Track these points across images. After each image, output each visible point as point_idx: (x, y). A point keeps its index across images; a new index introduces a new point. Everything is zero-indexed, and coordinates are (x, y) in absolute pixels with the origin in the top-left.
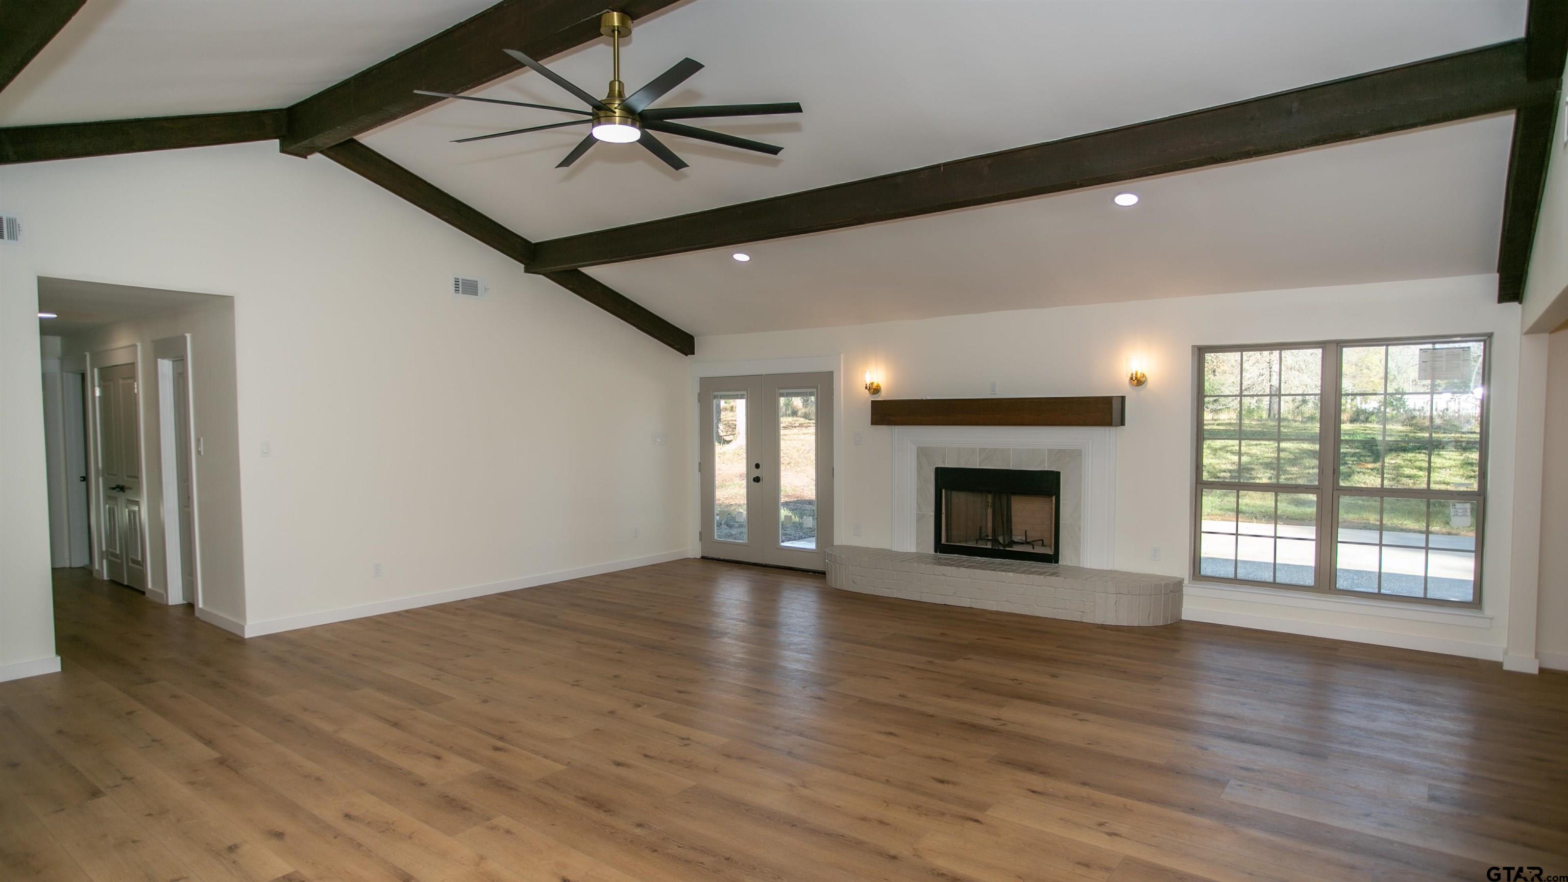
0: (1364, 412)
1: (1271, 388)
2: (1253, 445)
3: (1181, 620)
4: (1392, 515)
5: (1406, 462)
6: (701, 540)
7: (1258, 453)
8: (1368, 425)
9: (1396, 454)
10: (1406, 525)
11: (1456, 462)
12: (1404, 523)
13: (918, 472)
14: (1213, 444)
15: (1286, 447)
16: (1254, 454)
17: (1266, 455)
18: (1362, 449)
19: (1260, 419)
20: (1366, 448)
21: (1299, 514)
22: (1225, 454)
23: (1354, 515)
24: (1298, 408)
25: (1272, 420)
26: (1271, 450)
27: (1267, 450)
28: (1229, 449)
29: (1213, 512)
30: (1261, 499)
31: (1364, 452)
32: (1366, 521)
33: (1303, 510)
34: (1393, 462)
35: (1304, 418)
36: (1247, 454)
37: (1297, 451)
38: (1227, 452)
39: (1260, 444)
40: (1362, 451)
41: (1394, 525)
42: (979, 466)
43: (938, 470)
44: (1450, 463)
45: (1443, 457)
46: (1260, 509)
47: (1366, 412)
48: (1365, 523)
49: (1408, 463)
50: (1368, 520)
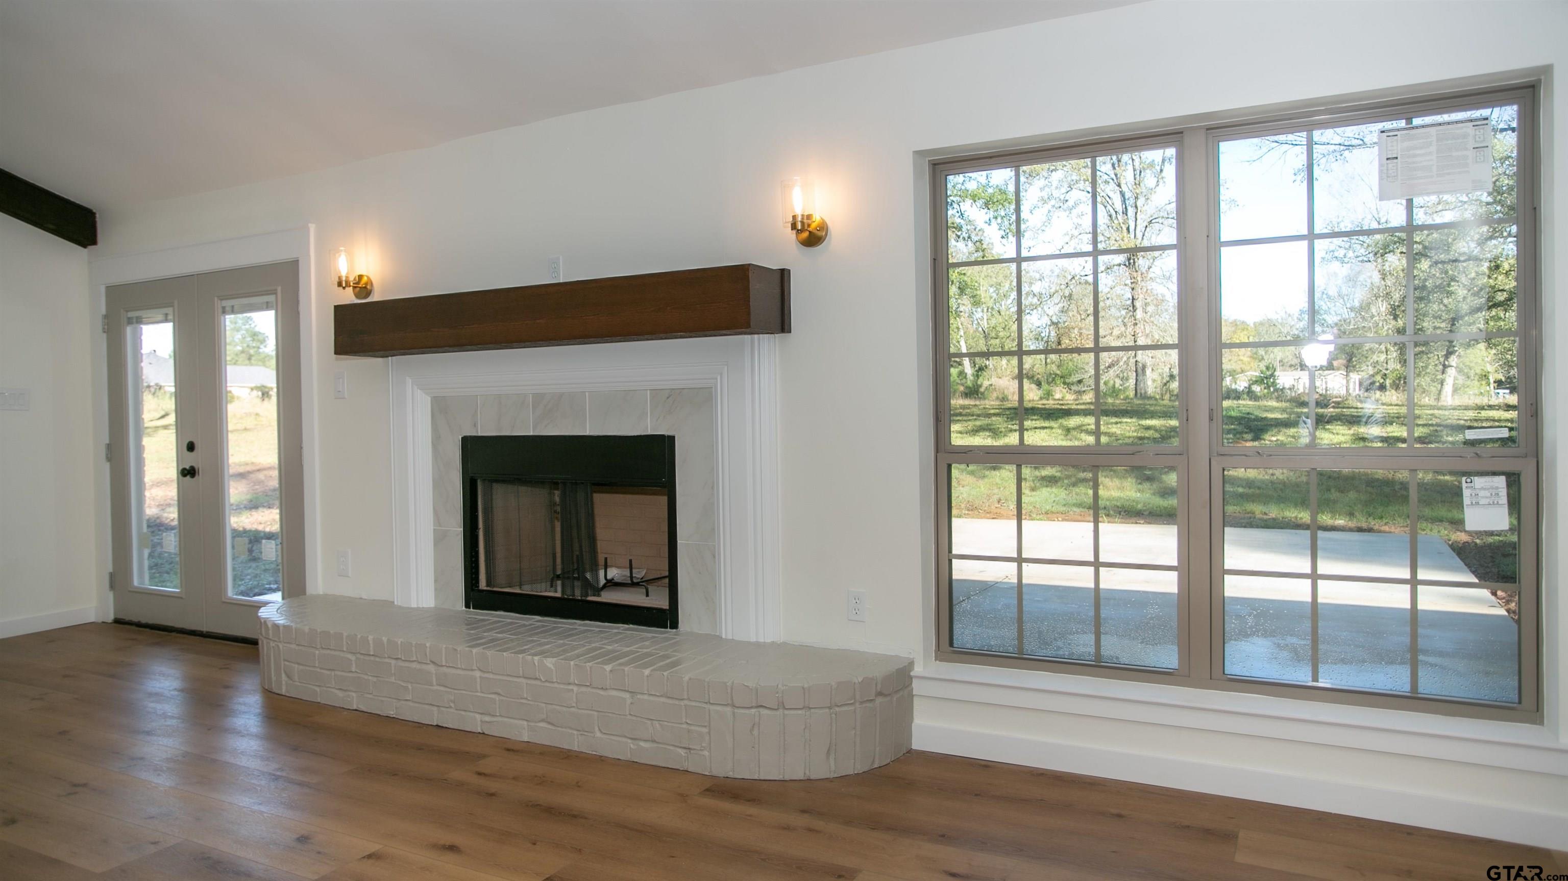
0: (1235, 391)
1: (1136, 365)
2: (1112, 423)
3: (910, 751)
4: (1282, 505)
5: (1289, 439)
6: (112, 587)
7: (1118, 432)
8: (1241, 402)
9: (1276, 430)
10: (1301, 518)
11: (1346, 437)
12: (1299, 516)
13: (435, 446)
14: (1065, 423)
15: (1151, 424)
16: (1113, 434)
17: (1127, 434)
18: (1237, 425)
19: (1126, 398)
20: (1242, 424)
21: (1165, 508)
22: (1079, 434)
23: (1235, 507)
24: (1165, 384)
25: (1138, 399)
26: (1133, 428)
27: (1128, 428)
28: (1084, 428)
29: (1053, 509)
30: (1119, 488)
31: (1239, 428)
32: (1249, 515)
33: (1170, 502)
34: (1274, 439)
35: (1172, 395)
36: (1106, 434)
37: (1163, 428)
38: (1082, 431)
39: (1120, 422)
40: (1238, 427)
41: (1287, 520)
42: (533, 431)
43: (466, 441)
44: (1339, 439)
45: (1330, 432)
46: (1115, 503)
47: (1237, 391)
48: (1250, 518)
49: (1291, 439)
50: (1253, 514)
